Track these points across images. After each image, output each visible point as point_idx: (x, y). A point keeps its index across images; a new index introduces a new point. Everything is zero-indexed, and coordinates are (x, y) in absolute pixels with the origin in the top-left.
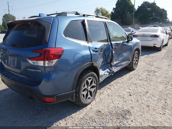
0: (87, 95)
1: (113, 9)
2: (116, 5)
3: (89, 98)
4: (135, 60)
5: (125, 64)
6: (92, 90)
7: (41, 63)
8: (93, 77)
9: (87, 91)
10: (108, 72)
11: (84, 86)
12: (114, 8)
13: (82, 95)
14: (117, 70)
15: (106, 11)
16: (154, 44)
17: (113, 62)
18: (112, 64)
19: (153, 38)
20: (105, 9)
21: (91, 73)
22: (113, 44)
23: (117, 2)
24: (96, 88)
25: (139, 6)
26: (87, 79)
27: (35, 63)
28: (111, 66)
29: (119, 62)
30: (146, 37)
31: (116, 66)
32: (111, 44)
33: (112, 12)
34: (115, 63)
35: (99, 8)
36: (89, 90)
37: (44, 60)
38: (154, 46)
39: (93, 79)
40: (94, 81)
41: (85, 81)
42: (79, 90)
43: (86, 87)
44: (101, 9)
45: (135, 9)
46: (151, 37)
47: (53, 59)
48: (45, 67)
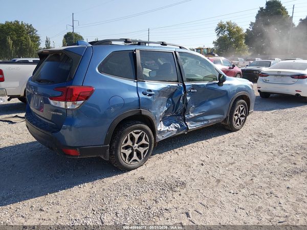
0: (131, 155)
1: (251, 25)
2: (257, 17)
3: (135, 160)
4: (240, 115)
5: (212, 119)
6: (142, 150)
7: (62, 104)
8: (142, 132)
9: (132, 149)
10: (176, 128)
11: (126, 142)
12: (251, 23)
13: (122, 154)
14: (195, 126)
15: (237, 27)
16: (296, 91)
17: (189, 114)
18: (186, 116)
19: (296, 80)
20: (235, 25)
21: (139, 125)
22: (188, 86)
23: (259, 11)
24: (148, 148)
25: (301, 20)
26: (132, 132)
27: (56, 104)
28: (185, 120)
29: (199, 114)
30: (282, 77)
31: (194, 120)
32: (184, 86)
33: (247, 30)
34: (192, 115)
35: (225, 23)
36: (135, 149)
37: (66, 100)
38: (298, 95)
39: (143, 134)
40: (145, 137)
41: (129, 135)
42: (117, 145)
43: (129, 143)
44: (228, 23)
45: (294, 25)
46: (292, 77)
47: (77, 100)
48: (67, 109)
